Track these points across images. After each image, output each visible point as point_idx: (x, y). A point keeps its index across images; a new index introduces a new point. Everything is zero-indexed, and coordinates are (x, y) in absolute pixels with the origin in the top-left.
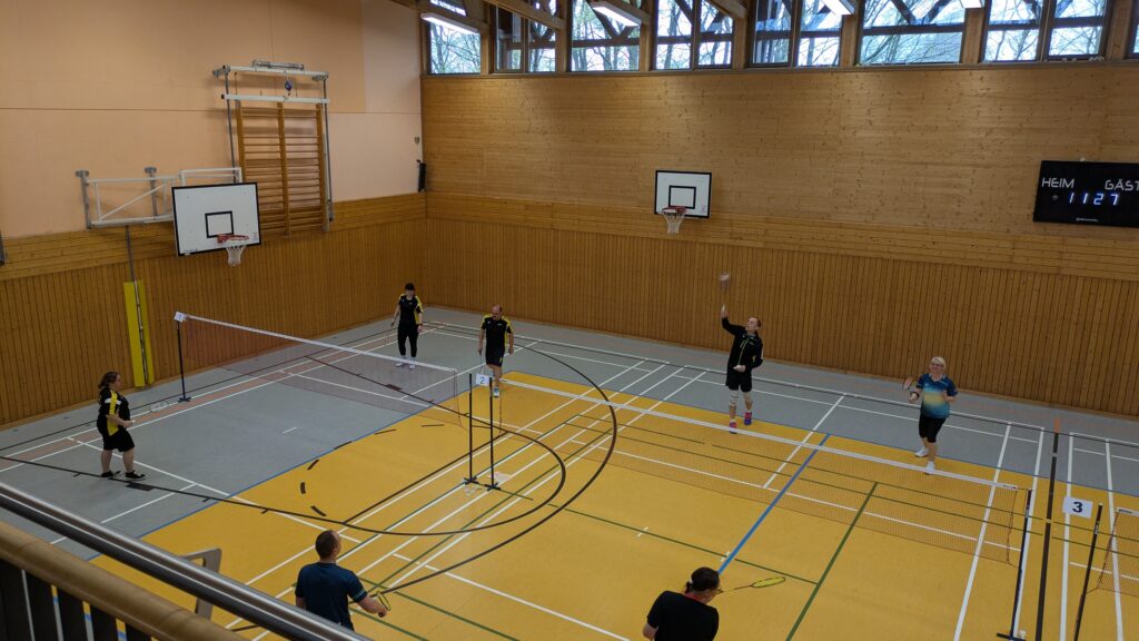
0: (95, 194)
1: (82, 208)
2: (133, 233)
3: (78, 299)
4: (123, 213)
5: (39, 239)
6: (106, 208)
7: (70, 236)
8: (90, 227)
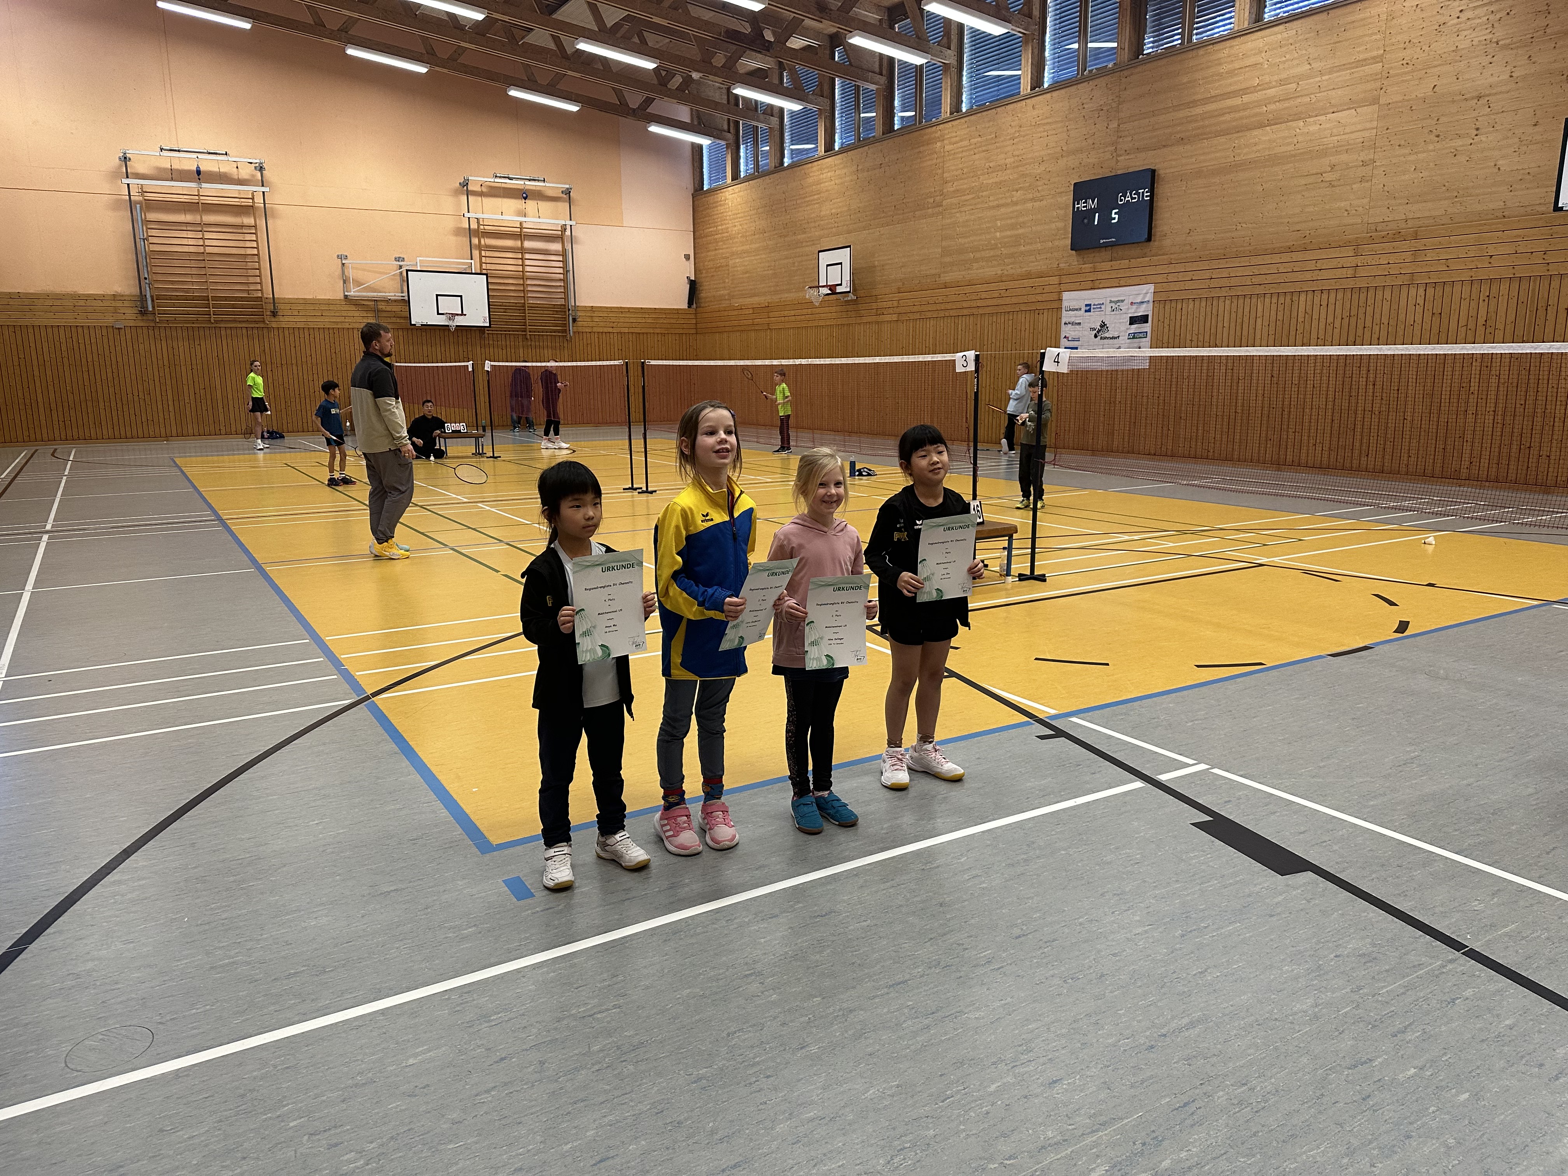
0: (351, 273)
1: (342, 282)
2: (382, 306)
3: (333, 351)
4: (369, 289)
5: (305, 302)
6: (358, 283)
7: (329, 302)
8: (346, 297)
